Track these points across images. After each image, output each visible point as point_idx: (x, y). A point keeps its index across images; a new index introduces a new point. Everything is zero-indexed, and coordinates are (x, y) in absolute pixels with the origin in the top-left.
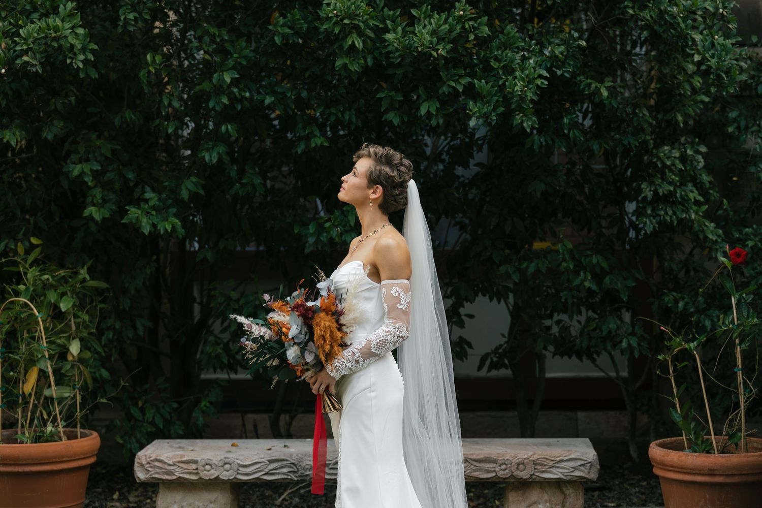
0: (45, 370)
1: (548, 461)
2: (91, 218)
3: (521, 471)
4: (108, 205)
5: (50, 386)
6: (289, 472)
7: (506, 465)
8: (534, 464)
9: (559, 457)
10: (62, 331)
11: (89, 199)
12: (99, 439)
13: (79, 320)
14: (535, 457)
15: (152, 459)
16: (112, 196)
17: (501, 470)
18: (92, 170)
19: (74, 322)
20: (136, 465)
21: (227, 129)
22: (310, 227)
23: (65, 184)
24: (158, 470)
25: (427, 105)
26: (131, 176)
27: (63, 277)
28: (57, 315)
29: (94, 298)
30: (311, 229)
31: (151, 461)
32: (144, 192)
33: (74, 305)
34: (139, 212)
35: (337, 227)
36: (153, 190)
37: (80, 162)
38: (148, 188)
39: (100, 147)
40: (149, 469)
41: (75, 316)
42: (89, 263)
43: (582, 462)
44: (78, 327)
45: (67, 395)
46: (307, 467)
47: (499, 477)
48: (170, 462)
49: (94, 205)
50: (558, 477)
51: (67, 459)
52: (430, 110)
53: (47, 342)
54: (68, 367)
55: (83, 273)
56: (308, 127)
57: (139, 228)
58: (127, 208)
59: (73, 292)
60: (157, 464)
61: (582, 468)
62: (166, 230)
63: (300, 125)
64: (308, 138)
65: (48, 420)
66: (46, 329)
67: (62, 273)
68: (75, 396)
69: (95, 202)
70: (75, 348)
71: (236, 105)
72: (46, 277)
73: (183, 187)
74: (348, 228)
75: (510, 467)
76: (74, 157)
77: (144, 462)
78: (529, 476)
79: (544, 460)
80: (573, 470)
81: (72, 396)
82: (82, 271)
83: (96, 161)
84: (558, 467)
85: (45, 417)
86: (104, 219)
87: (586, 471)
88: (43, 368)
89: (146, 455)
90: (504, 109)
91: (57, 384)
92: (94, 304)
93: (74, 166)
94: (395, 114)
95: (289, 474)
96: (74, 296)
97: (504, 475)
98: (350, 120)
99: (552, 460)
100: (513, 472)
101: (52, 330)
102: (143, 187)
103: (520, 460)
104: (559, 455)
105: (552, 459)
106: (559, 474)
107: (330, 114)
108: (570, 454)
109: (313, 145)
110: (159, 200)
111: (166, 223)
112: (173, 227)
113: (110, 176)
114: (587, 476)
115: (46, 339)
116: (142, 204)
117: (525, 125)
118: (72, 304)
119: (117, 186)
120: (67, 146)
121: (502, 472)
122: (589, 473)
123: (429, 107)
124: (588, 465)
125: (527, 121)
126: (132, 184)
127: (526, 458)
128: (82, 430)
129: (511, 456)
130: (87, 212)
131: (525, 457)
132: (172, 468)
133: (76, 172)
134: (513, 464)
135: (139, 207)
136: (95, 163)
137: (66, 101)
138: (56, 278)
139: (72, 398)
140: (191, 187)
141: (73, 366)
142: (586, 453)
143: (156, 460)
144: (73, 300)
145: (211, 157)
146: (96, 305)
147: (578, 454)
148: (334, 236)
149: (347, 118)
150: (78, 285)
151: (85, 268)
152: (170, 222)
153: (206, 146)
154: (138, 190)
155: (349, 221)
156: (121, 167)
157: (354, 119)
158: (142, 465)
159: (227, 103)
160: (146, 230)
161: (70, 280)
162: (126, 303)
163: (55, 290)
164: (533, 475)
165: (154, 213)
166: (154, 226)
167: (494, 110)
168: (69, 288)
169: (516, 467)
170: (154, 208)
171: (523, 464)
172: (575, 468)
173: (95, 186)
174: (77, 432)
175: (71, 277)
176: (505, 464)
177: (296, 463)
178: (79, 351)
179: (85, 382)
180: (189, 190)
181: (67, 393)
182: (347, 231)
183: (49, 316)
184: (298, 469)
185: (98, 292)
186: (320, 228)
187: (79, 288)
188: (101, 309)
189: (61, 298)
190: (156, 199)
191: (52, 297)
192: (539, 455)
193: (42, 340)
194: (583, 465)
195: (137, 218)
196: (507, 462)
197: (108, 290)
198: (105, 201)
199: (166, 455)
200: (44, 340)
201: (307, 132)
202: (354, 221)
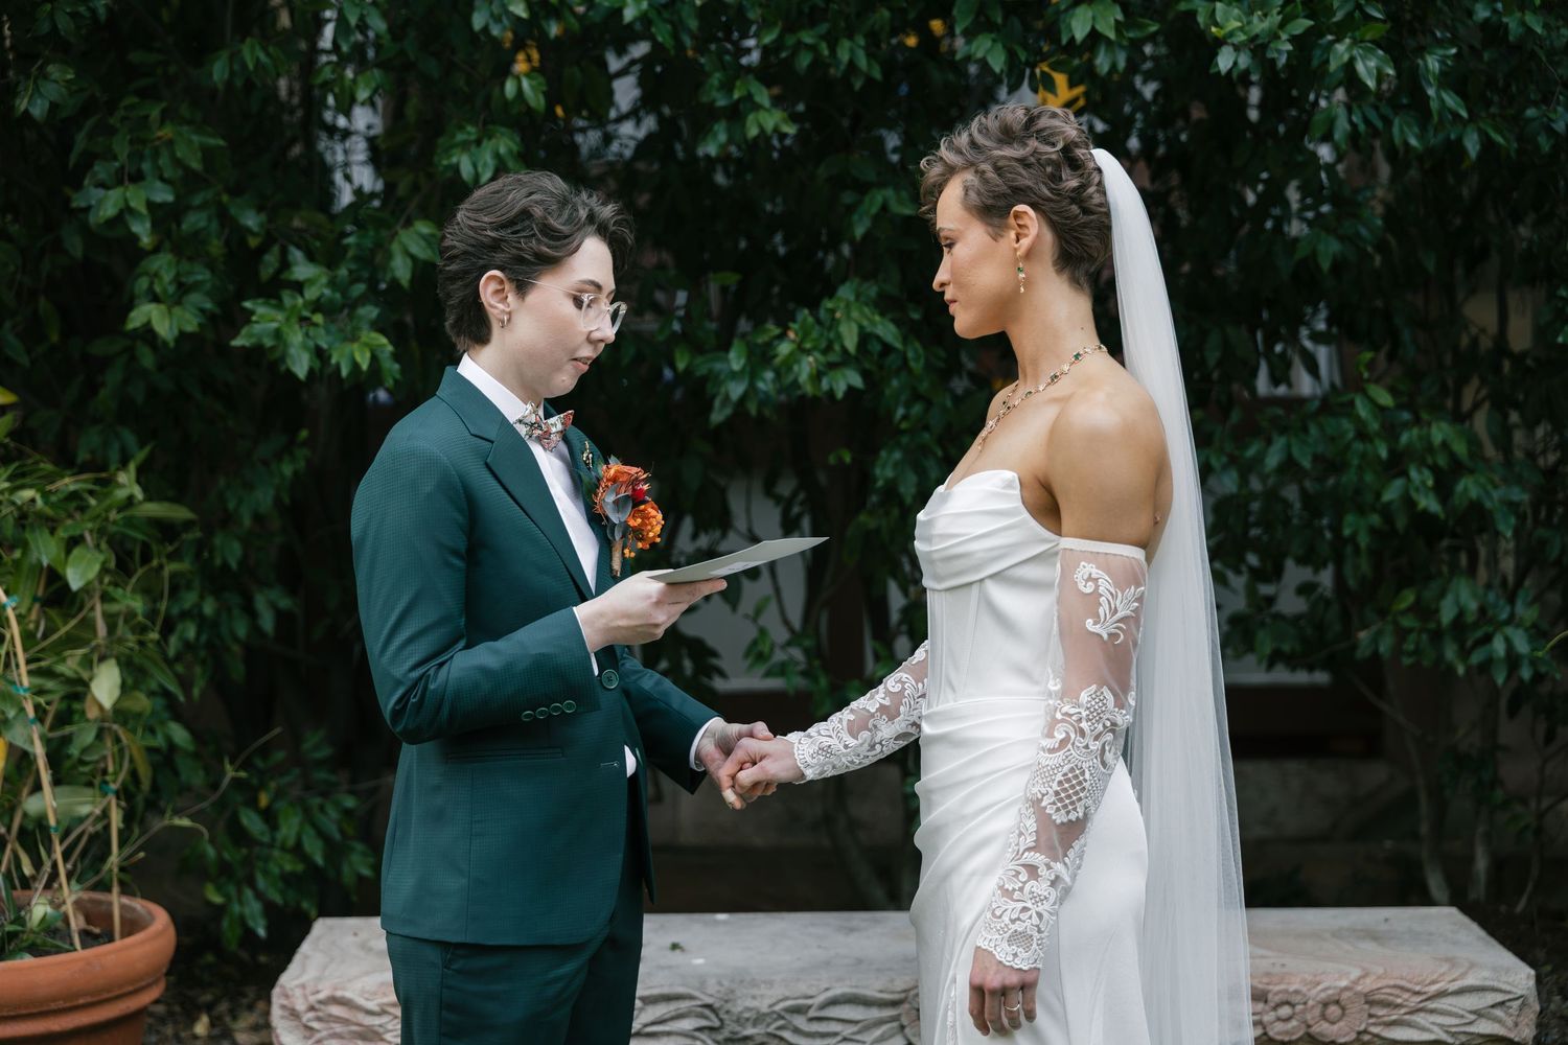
0: (27, 747)
1: (1406, 995)
2: (147, 333)
3: (1333, 1023)
4: (195, 298)
5: (37, 787)
6: (700, 1029)
7: (1293, 1005)
8: (1366, 1002)
9: (1433, 982)
10: (71, 641)
11: (143, 284)
12: (172, 931)
13: (114, 608)
14: (1367, 985)
15: (321, 996)
16: (202, 275)
17: (1279, 1019)
18: (150, 205)
19: (106, 615)
20: (276, 1013)
21: (520, 91)
22: (732, 355)
23: (76, 246)
24: (338, 1028)
25: (1090, 14)
26: (251, 220)
27: (74, 496)
28: (57, 596)
29: (154, 547)
30: (736, 360)
31: (320, 1002)
32: (285, 264)
33: (104, 570)
34: (280, 316)
35: (808, 352)
36: (311, 257)
37: (120, 182)
38: (297, 255)
39: (170, 143)
40: (315, 1025)
41: (106, 598)
42: (141, 455)
43: (1500, 998)
44: (111, 628)
45: (85, 810)
46: (746, 1015)
47: (1271, 1040)
48: (372, 1005)
49: (156, 299)
50: (1431, 1037)
51: (89, 999)
52: (1098, 27)
53: (30, 673)
54: (88, 737)
55: (127, 483)
56: (738, 83)
57: (283, 359)
58: (248, 304)
59: (101, 532)
60: (336, 1010)
61: (1498, 1012)
62: (355, 366)
63: (716, 78)
64: (736, 114)
65: (34, 878)
66: (28, 637)
67: (68, 483)
68: (105, 814)
69: (158, 289)
70: (106, 686)
71: (544, 23)
72: (28, 494)
73: (395, 247)
74: (833, 358)
75: (1303, 1012)
76: (101, 170)
77: (300, 1006)
78: (1353, 1036)
79: (1397, 992)
80: (1473, 1017)
81: (98, 811)
82: (122, 478)
83: (162, 179)
84: (1432, 1011)
85: (28, 870)
86: (183, 336)
87: (1510, 1022)
88: (20, 742)
89: (303, 986)
90: (1310, 23)
91: (57, 782)
92: (155, 563)
93: (101, 192)
94: (994, 41)
95: (697, 1034)
96: (104, 546)
97: (1287, 1033)
98: (852, 65)
99: (1418, 993)
100: (1309, 1026)
101: (45, 636)
102: (284, 253)
103: (1330, 992)
104: (1435, 977)
105: (1417, 988)
106: (1436, 1029)
107: (800, 44)
108: (1463, 976)
109: (753, 132)
110: (332, 284)
111: (355, 346)
112: (374, 359)
113: (194, 221)
114: (1511, 1035)
115: (28, 662)
116: (287, 298)
117: (1360, 67)
118: (97, 567)
119: (216, 247)
120: (80, 141)
121: (1280, 1026)
122: (1516, 1025)
123: (1094, 18)
124: (1516, 1004)
125: (1363, 58)
126: (253, 242)
127: (1346, 989)
128: (125, 900)
129: (1304, 982)
130: (136, 319)
131: (1344, 983)
132: (375, 1021)
133: (109, 210)
134: (1311, 1003)
135: (280, 306)
136: (159, 184)
137: (82, 9)
138: (54, 499)
139: (98, 819)
140: (419, 250)
141: (100, 736)
142: (1508, 970)
143: (334, 1000)
144: (101, 558)
145: (475, 166)
146: (161, 567)
147: (1486, 974)
148: (803, 377)
149: (844, 55)
150: (113, 515)
151: (132, 467)
152: (366, 345)
153: (460, 137)
154: (271, 260)
155: (839, 337)
156: (225, 198)
157: (862, 62)
158: (294, 1014)
159: (524, 15)
160: (301, 366)
161: (93, 502)
162: (230, 551)
163: (52, 531)
164: (1365, 1032)
165: (318, 318)
166: (320, 354)
167: (1282, 25)
168: (90, 525)
169: (1317, 1011)
170: (317, 306)
171: (1337, 1002)
172: (1479, 1014)
173: (156, 250)
174: (110, 904)
175: (91, 493)
176: (1288, 1003)
177: (717, 1005)
178: (117, 693)
179: (134, 774)
180: (413, 258)
181: (86, 806)
182: (832, 366)
183: (35, 599)
184: (721, 1020)
185: (167, 530)
186: (761, 357)
187: (115, 522)
188: (173, 576)
189: (68, 551)
190: (324, 280)
191: (45, 550)
192: (1379, 978)
193: (17, 666)
194: (1502, 1004)
195: (277, 334)
196: (1296, 999)
197: (188, 525)
198: (183, 289)
199: (358, 985)
200: (23, 669)
201: (736, 95)
202: (855, 339)
